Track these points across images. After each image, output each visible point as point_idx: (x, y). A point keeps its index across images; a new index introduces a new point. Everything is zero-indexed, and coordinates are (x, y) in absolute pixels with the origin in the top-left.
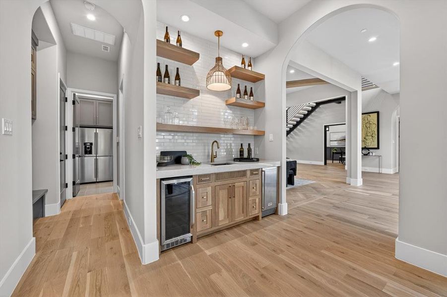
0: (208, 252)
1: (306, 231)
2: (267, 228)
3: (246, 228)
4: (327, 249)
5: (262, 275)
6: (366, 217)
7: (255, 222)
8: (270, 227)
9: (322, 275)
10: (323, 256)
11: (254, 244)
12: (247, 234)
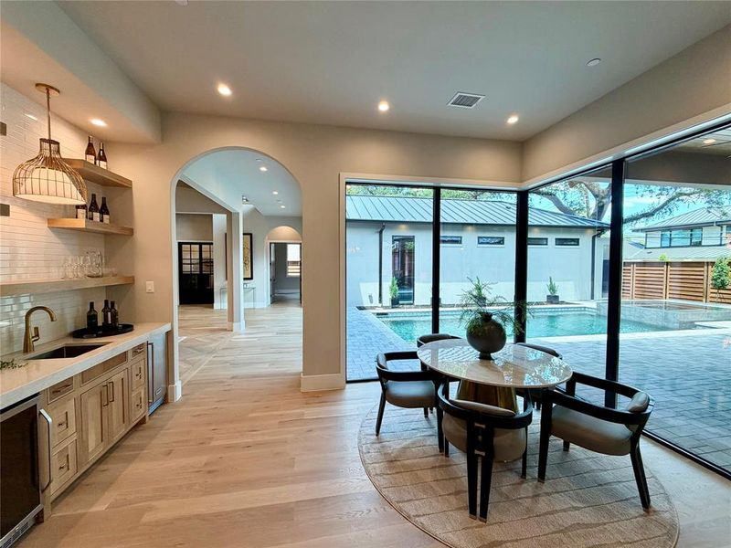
0: (100, 508)
1: (220, 405)
2: (167, 427)
3: (133, 442)
4: (253, 411)
5: (209, 472)
6: (267, 365)
7: (141, 428)
8: (170, 422)
9: (263, 434)
10: (254, 419)
11: (169, 453)
12: (142, 450)
